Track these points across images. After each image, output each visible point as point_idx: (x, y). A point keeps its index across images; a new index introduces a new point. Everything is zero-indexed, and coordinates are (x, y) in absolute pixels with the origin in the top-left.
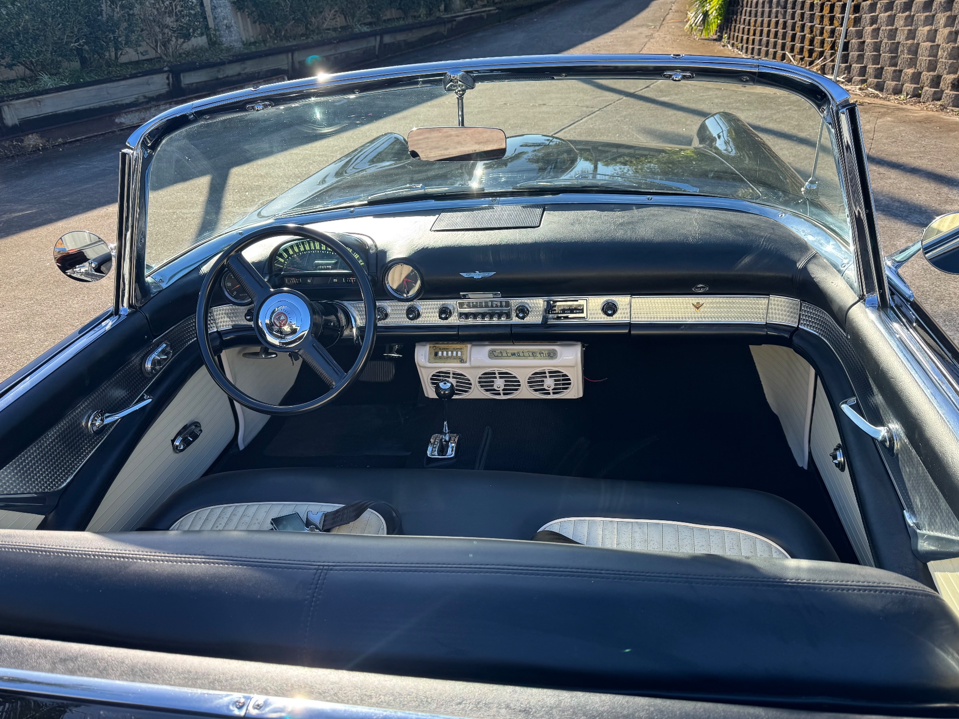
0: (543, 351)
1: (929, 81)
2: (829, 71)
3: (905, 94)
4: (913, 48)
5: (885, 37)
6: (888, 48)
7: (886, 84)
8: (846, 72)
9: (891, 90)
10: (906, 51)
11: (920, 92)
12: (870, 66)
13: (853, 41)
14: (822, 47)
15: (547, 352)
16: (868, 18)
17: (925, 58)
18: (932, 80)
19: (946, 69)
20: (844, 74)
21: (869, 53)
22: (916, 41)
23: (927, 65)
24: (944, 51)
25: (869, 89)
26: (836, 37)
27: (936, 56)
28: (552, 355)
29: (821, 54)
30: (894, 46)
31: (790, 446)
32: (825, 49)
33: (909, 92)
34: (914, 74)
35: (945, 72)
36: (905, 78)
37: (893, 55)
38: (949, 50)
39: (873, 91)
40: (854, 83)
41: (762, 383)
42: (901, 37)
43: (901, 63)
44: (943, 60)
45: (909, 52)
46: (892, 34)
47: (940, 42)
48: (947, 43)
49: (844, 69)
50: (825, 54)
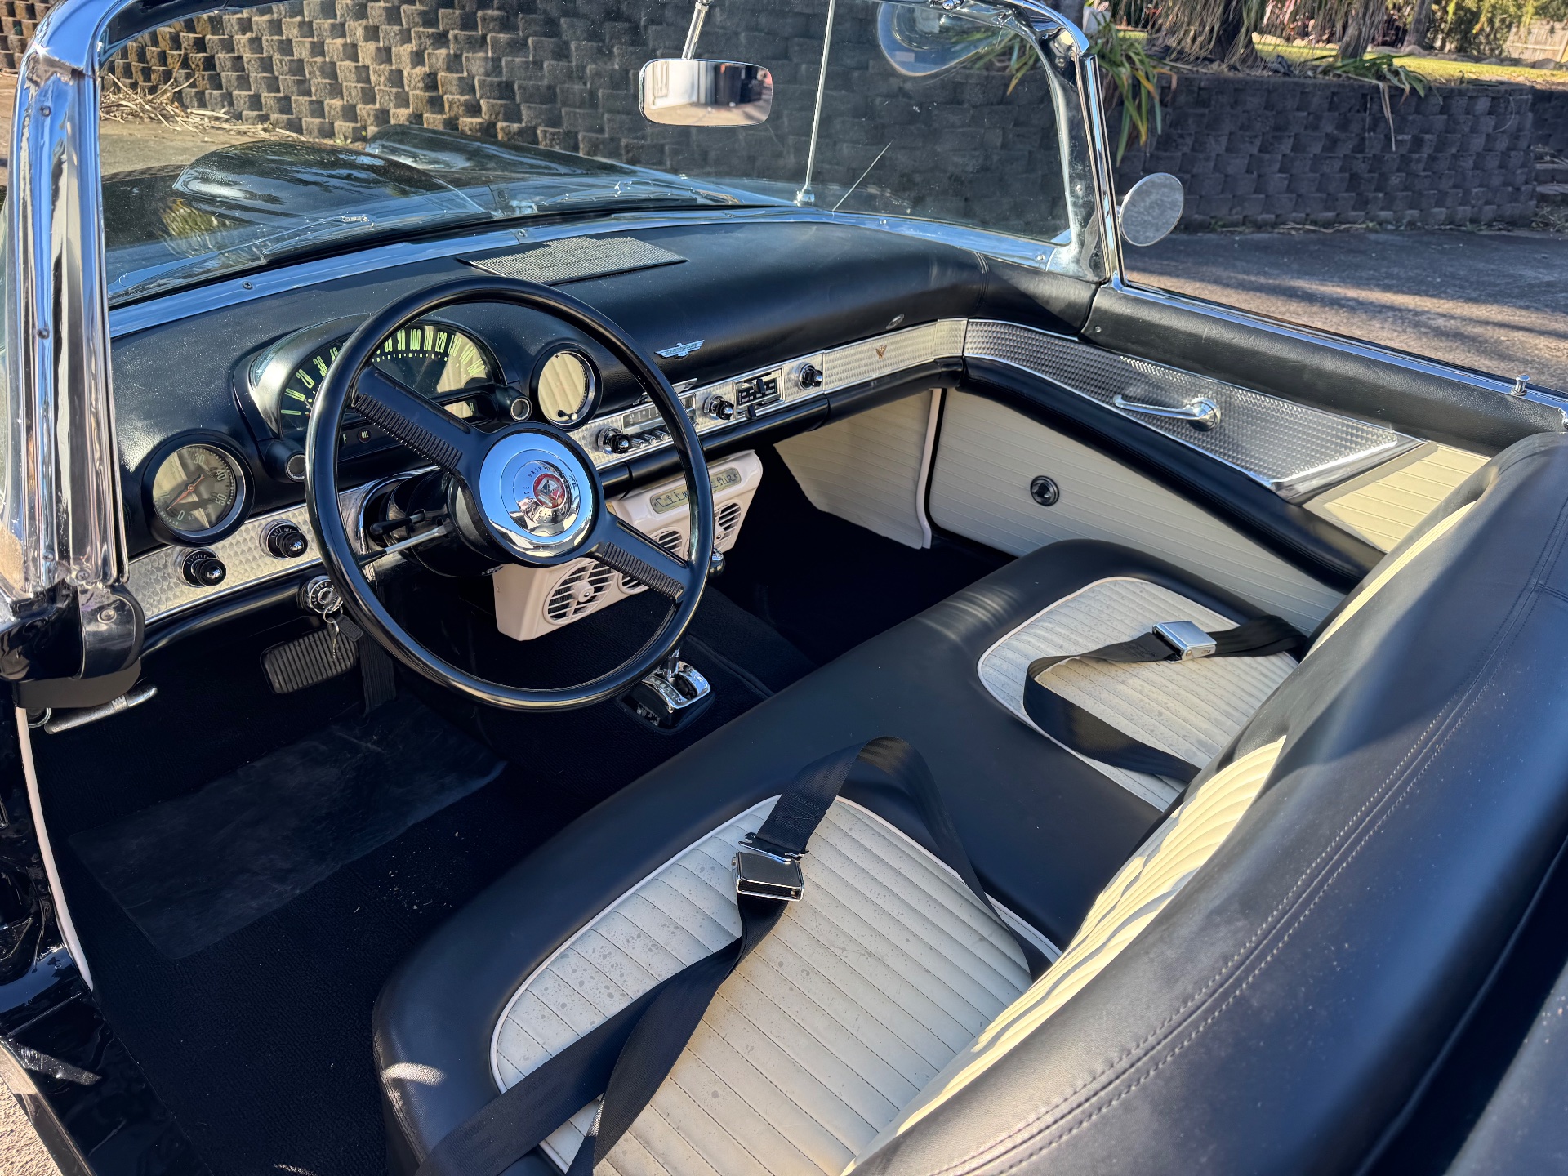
0: (720, 476)
1: (372, 118)
2: (191, 101)
3: (342, 137)
4: (328, 70)
5: (274, 51)
6: (286, 69)
7: (304, 124)
8: (226, 103)
9: (316, 131)
10: (318, 73)
11: (364, 133)
12: (266, 94)
13: (220, 55)
14: (165, 64)
15: (725, 475)
16: (234, 22)
17: (353, 85)
18: (376, 117)
19: (390, 100)
20: (223, 107)
21: (255, 75)
22: (327, 59)
23: (360, 94)
24: (379, 76)
25: (278, 130)
26: (186, 49)
27: (368, 81)
28: (733, 478)
29: (167, 76)
30: (295, 65)
31: (883, 533)
32: (170, 67)
33: (347, 134)
34: (343, 107)
35: (392, 105)
36: (332, 112)
37: (298, 78)
38: (386, 74)
39: (288, 133)
40: (247, 120)
41: (797, 478)
42: (302, 51)
43: (316, 91)
44: (382, 87)
45: (324, 74)
46: (286, 47)
47: (368, 62)
48: (380, 65)
49: (219, 99)
50: (174, 75)
